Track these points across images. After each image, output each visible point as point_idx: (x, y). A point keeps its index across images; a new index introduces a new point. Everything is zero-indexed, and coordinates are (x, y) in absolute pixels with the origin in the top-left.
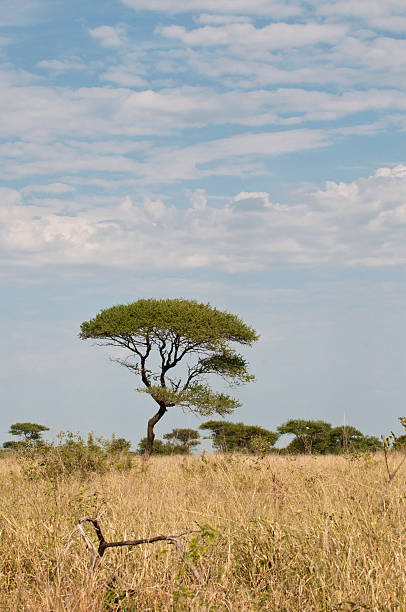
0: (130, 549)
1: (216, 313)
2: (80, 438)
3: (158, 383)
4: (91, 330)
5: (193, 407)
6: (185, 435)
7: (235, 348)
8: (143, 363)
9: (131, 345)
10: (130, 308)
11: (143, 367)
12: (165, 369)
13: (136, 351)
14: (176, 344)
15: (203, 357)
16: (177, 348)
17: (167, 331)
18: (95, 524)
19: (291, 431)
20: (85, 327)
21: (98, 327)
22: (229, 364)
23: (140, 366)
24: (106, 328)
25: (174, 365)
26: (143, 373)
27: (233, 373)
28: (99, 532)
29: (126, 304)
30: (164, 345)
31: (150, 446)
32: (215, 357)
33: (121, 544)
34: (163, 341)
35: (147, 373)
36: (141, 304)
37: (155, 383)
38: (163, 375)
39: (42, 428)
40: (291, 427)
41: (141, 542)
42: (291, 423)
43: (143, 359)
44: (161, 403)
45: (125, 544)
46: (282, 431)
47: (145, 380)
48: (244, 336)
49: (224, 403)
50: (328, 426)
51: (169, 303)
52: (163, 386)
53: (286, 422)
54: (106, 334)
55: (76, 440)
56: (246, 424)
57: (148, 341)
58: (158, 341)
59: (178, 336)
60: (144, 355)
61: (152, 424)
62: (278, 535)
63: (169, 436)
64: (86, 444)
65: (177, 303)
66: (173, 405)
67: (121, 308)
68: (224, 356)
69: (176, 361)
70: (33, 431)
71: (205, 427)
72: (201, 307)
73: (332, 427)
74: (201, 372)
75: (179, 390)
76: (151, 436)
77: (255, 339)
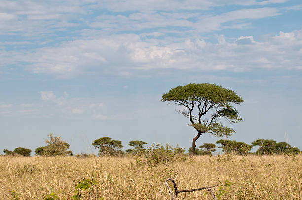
0: (189, 193)
1: (224, 90)
2: (162, 147)
3: (198, 122)
4: (167, 98)
5: (214, 133)
6: (209, 146)
7: (233, 106)
8: (191, 113)
9: (185, 104)
10: (185, 87)
11: (191, 114)
12: (201, 115)
13: (187, 107)
14: (206, 104)
15: (218, 110)
16: (206, 106)
17: (202, 98)
18: (173, 182)
19: (258, 144)
20: (164, 96)
21: (170, 96)
22: (230, 113)
23: (189, 114)
24: (174, 97)
25: (205, 113)
26: (191, 117)
27: (232, 117)
28: (175, 185)
29: (183, 86)
30: (201, 104)
31: (194, 151)
32: (224, 110)
33: (185, 191)
34: (200, 103)
35: (192, 117)
36: (190, 85)
37: (196, 122)
38: (200, 118)
39: (144, 143)
40: (258, 143)
41: (194, 190)
42: (258, 141)
43: (191, 111)
44: (199, 131)
45: (187, 191)
46: (254, 144)
47: (191, 120)
48: (237, 100)
49: (228, 131)
50: (275, 142)
51: (203, 85)
52: (200, 123)
53: (256, 140)
54: (174, 99)
55: (160, 147)
56: (237, 141)
57: (193, 102)
58: (198, 102)
59: (207, 100)
60: (191, 109)
61: (195, 140)
62: (257, 187)
63: (202, 147)
64: (165, 149)
65: (206, 85)
66: (204, 132)
67: (181, 87)
68: (228, 109)
69: (206, 111)
70: (140, 144)
71: (218, 142)
72: (217, 87)
73: (277, 143)
74: (217, 116)
75: (207, 125)
76: (194, 146)
77: (242, 101)
